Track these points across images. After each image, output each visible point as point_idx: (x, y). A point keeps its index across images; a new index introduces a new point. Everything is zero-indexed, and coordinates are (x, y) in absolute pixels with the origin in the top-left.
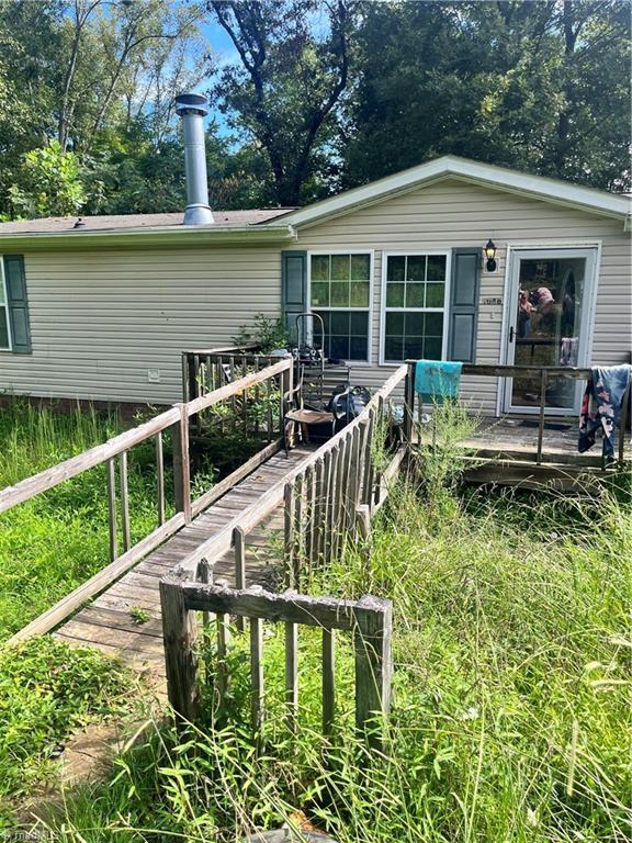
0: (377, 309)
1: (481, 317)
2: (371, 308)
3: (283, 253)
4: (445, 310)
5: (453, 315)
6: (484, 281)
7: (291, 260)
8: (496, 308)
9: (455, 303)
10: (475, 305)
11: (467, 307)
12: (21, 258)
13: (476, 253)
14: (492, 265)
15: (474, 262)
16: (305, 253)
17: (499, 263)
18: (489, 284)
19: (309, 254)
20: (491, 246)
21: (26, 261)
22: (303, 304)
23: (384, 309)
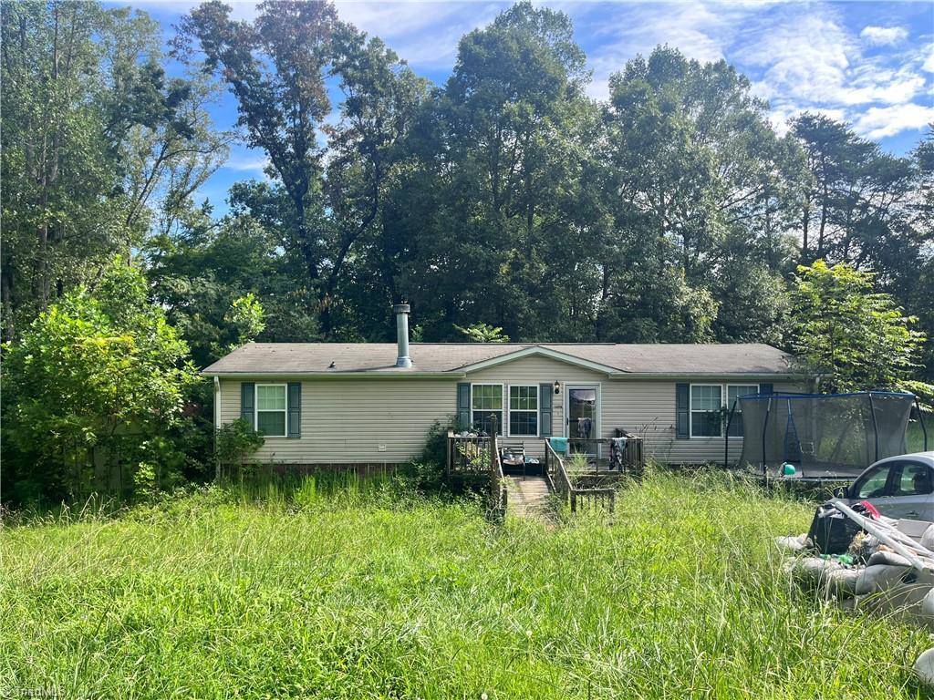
0: (506, 410)
1: (554, 414)
2: (503, 410)
3: (458, 384)
4: (538, 411)
5: (541, 413)
6: (554, 398)
7: (463, 388)
8: (559, 410)
9: (542, 408)
10: (551, 409)
11: (547, 409)
12: (299, 384)
13: (550, 386)
14: (557, 391)
15: (549, 390)
16: (470, 384)
17: (560, 390)
18: (556, 399)
19: (472, 384)
20: (557, 384)
21: (302, 386)
22: (469, 408)
23: (509, 410)
